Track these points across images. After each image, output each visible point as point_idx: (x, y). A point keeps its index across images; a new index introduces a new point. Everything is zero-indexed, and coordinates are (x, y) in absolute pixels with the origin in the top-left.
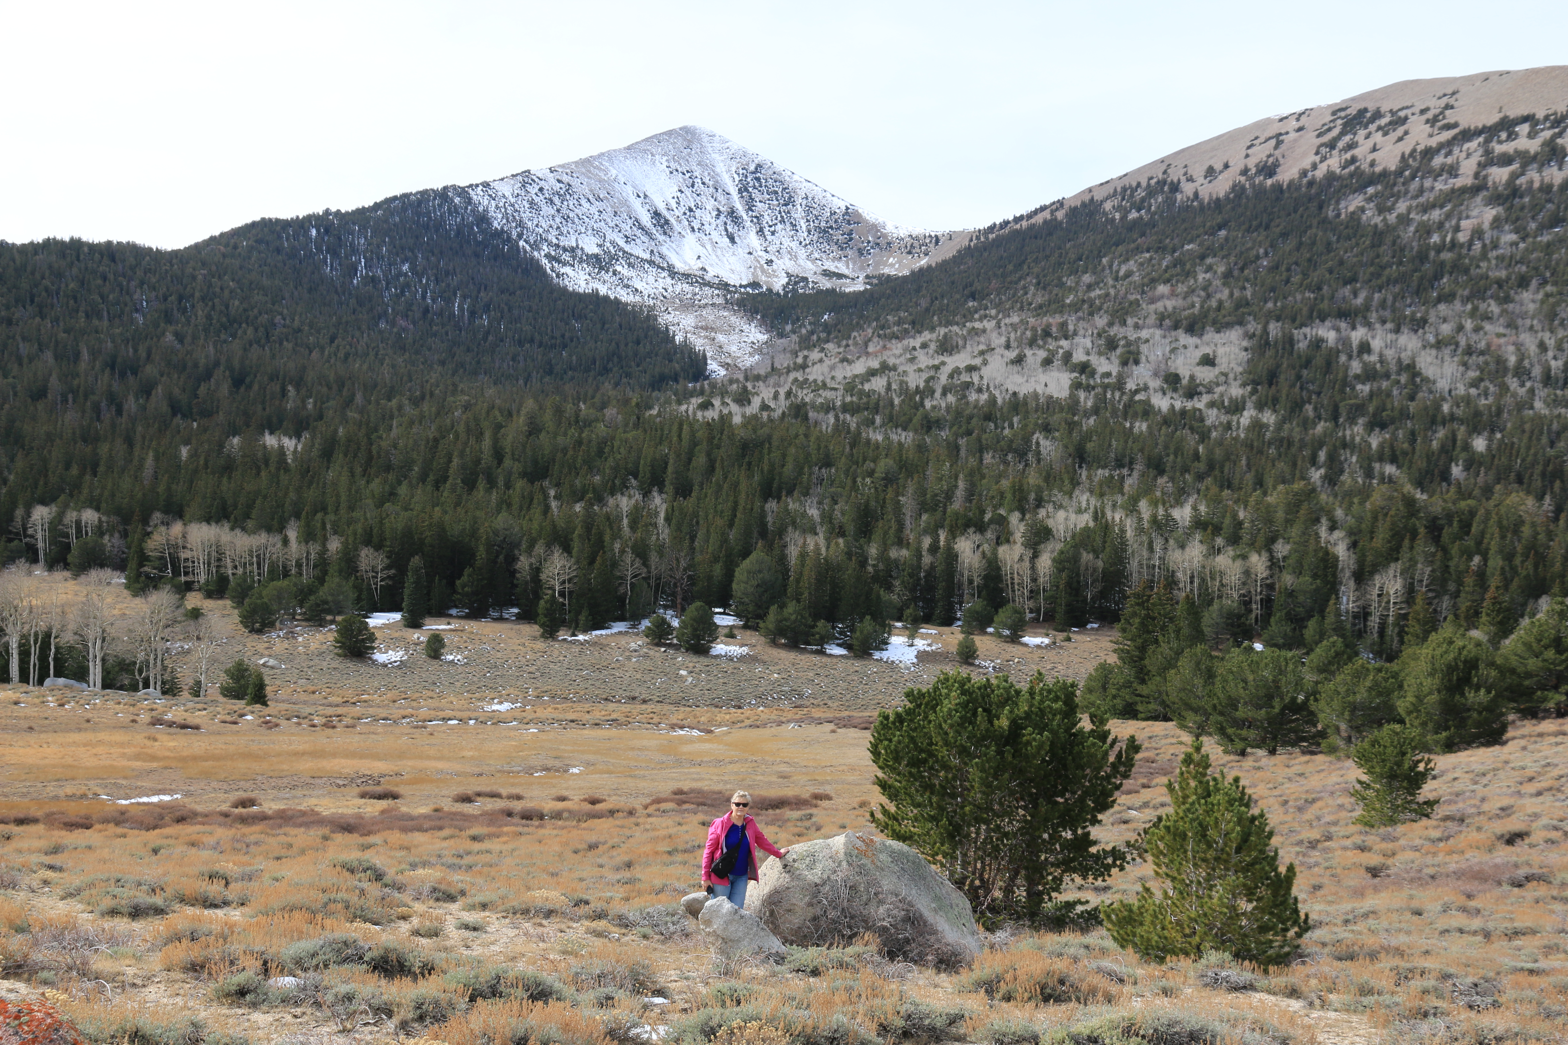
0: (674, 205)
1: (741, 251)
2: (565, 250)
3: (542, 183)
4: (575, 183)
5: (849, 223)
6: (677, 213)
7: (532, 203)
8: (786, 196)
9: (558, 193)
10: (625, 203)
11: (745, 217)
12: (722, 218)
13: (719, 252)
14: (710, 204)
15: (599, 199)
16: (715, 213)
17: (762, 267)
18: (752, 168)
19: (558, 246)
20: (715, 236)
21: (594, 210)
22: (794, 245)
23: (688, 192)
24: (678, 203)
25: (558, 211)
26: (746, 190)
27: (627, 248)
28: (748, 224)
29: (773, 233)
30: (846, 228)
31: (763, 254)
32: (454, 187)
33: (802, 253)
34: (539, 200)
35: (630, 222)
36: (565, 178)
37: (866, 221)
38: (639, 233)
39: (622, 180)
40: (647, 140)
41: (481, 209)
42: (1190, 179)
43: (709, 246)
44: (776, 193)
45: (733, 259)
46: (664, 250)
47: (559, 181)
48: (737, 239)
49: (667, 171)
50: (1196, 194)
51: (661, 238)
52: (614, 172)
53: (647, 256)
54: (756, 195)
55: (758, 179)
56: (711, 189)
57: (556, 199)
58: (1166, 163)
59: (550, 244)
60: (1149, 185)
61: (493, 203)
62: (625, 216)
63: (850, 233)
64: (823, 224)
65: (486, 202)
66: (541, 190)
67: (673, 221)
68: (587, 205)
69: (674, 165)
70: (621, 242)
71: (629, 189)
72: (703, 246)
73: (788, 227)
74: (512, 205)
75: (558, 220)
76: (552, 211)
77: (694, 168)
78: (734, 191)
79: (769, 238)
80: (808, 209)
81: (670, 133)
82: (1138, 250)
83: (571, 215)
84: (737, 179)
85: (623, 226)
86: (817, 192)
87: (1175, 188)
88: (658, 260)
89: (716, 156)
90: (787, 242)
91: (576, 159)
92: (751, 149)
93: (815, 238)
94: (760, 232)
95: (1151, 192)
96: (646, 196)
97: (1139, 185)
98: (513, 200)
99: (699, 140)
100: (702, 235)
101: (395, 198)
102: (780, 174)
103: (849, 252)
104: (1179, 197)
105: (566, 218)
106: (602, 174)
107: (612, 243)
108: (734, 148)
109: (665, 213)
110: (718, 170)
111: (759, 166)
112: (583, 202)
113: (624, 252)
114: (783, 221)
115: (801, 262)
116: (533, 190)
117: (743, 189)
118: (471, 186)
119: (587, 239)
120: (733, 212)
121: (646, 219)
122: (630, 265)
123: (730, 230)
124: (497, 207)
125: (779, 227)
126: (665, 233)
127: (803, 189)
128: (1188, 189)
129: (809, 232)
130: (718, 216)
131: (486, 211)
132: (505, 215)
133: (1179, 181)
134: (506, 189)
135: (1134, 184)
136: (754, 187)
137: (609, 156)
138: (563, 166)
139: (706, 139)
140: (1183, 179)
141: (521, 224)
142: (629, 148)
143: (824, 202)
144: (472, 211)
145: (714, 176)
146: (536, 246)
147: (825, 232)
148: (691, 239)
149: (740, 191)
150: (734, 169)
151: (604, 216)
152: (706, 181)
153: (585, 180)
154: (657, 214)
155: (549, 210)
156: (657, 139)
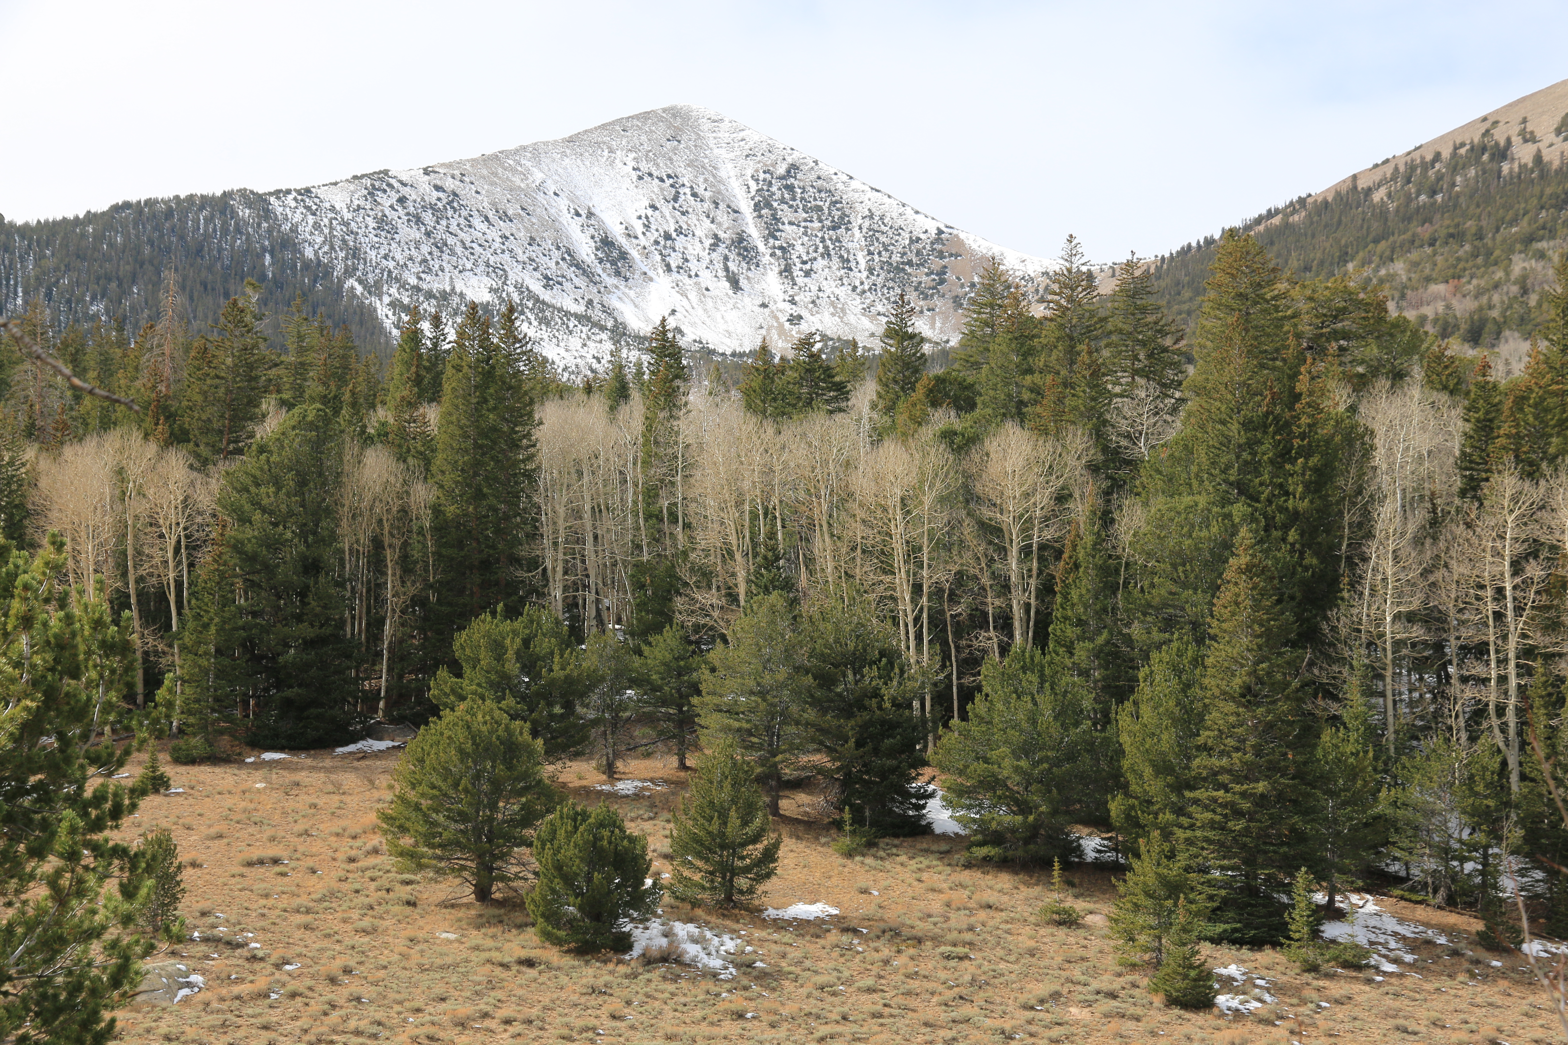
0: (639, 228)
1: (748, 302)
2: (429, 295)
3: (405, 191)
4: (466, 192)
5: (941, 255)
6: (643, 241)
7: (382, 222)
8: (837, 214)
9: (432, 207)
10: (553, 224)
11: (761, 247)
12: (722, 249)
13: (710, 303)
14: (702, 229)
15: (505, 217)
16: (708, 242)
17: (781, 326)
18: (781, 170)
19: (417, 289)
20: (706, 279)
21: (493, 234)
22: (843, 292)
23: (666, 209)
24: (647, 227)
25: (428, 234)
26: (768, 205)
27: (546, 296)
28: (766, 259)
29: (807, 274)
30: (936, 263)
31: (787, 306)
32: (243, 192)
33: (855, 304)
34: (397, 217)
35: (556, 255)
36: (450, 184)
37: (972, 253)
38: (571, 272)
39: (551, 188)
40: (603, 127)
41: (286, 227)
42: (1529, 138)
43: (693, 295)
44: (819, 209)
45: (732, 315)
46: (613, 302)
47: (438, 188)
48: (743, 283)
49: (634, 175)
50: (1538, 158)
51: (610, 281)
52: (538, 176)
53: (580, 309)
54: (785, 213)
55: (790, 188)
56: (708, 205)
57: (428, 218)
58: (1490, 123)
59: (403, 285)
60: (1454, 154)
61: (311, 219)
62: (548, 244)
63: (942, 272)
64: (896, 258)
65: (298, 217)
66: (402, 200)
67: (634, 253)
68: (483, 227)
69: (644, 166)
70: (536, 287)
71: (563, 203)
72: (684, 294)
73: (836, 262)
74: (346, 224)
75: (425, 249)
76: (415, 234)
77: (681, 171)
78: (746, 207)
79: (800, 281)
80: (872, 235)
81: (645, 116)
82: (1413, 243)
83: (451, 241)
84: (754, 187)
85: (543, 260)
86: (891, 208)
87: (1502, 153)
88: (597, 314)
89: (722, 153)
90: (830, 287)
91: (477, 155)
92: (782, 141)
93: (880, 281)
94: (787, 271)
95: (1456, 165)
96: (590, 214)
97: (1437, 157)
98: (347, 216)
99: (695, 128)
100: (684, 278)
101: (127, 205)
102: (828, 180)
103: (937, 302)
104: (1506, 168)
105: (441, 246)
106: (517, 180)
107: (519, 287)
108: (753, 137)
109: (622, 241)
110: (723, 174)
111: (794, 168)
112: (477, 221)
113: (537, 300)
114: (827, 254)
115: (852, 319)
116: (387, 201)
117: (762, 204)
118: (277, 193)
119: (474, 280)
120: (741, 240)
121: (586, 250)
122: (544, 321)
123: (732, 266)
124: (317, 226)
125: (820, 263)
126: (618, 273)
127: (866, 201)
128: (1524, 154)
129: (871, 270)
130: (714, 247)
131: (294, 229)
132: (329, 240)
133: (1509, 141)
134: (339, 200)
135: (1429, 157)
136: (783, 201)
137: (536, 151)
138: (450, 165)
139: (706, 126)
140: (1516, 140)
141: (355, 253)
142: (570, 140)
143: (900, 222)
144: (270, 231)
145: (716, 182)
146: (375, 289)
147: (898, 269)
148: (662, 283)
149: (757, 207)
150: (749, 172)
151: (511, 244)
152: (700, 191)
153: (485, 188)
154: (606, 243)
155: (409, 233)
156: (623, 125)
